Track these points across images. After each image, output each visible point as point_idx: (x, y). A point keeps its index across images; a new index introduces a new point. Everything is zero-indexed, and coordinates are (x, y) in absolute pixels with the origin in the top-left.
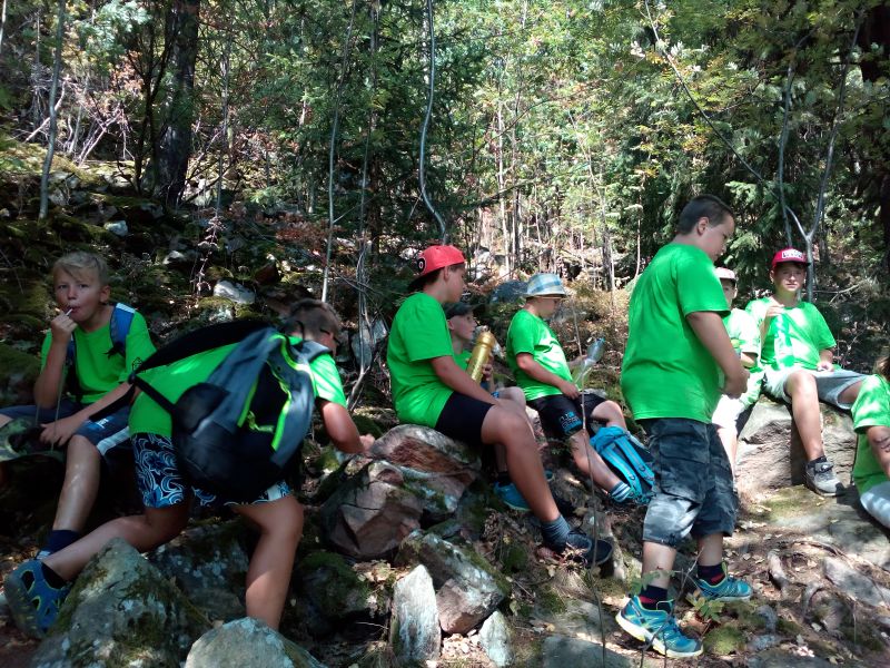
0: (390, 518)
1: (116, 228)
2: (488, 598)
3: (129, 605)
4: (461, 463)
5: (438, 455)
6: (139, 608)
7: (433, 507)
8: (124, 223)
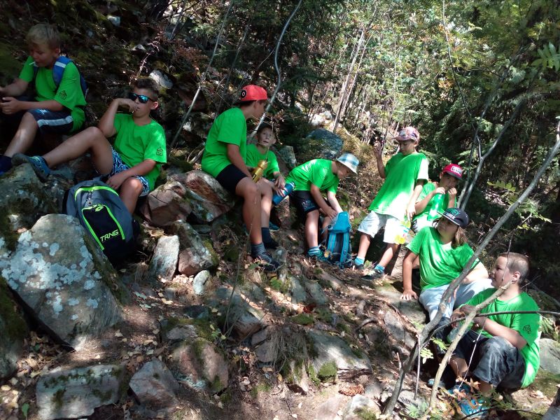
0: (172, 210)
1: (114, 20)
2: (203, 262)
3: (21, 192)
4: (222, 200)
5: (212, 192)
6: (25, 195)
7: (200, 215)
8: (119, 18)
